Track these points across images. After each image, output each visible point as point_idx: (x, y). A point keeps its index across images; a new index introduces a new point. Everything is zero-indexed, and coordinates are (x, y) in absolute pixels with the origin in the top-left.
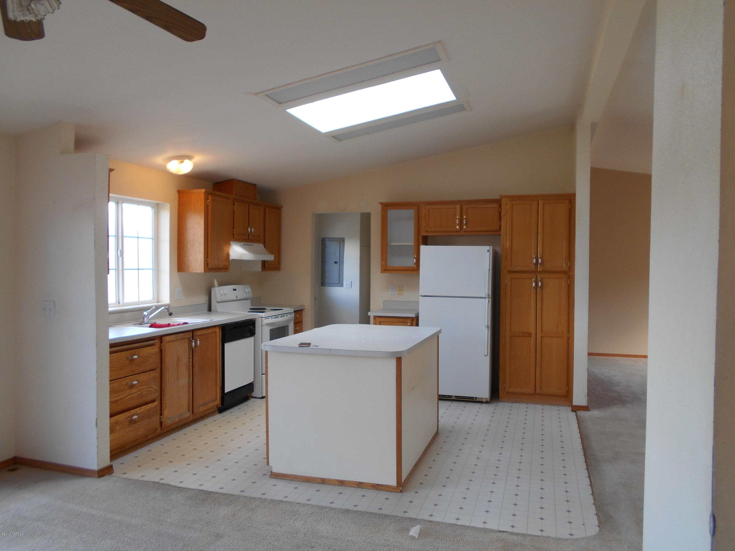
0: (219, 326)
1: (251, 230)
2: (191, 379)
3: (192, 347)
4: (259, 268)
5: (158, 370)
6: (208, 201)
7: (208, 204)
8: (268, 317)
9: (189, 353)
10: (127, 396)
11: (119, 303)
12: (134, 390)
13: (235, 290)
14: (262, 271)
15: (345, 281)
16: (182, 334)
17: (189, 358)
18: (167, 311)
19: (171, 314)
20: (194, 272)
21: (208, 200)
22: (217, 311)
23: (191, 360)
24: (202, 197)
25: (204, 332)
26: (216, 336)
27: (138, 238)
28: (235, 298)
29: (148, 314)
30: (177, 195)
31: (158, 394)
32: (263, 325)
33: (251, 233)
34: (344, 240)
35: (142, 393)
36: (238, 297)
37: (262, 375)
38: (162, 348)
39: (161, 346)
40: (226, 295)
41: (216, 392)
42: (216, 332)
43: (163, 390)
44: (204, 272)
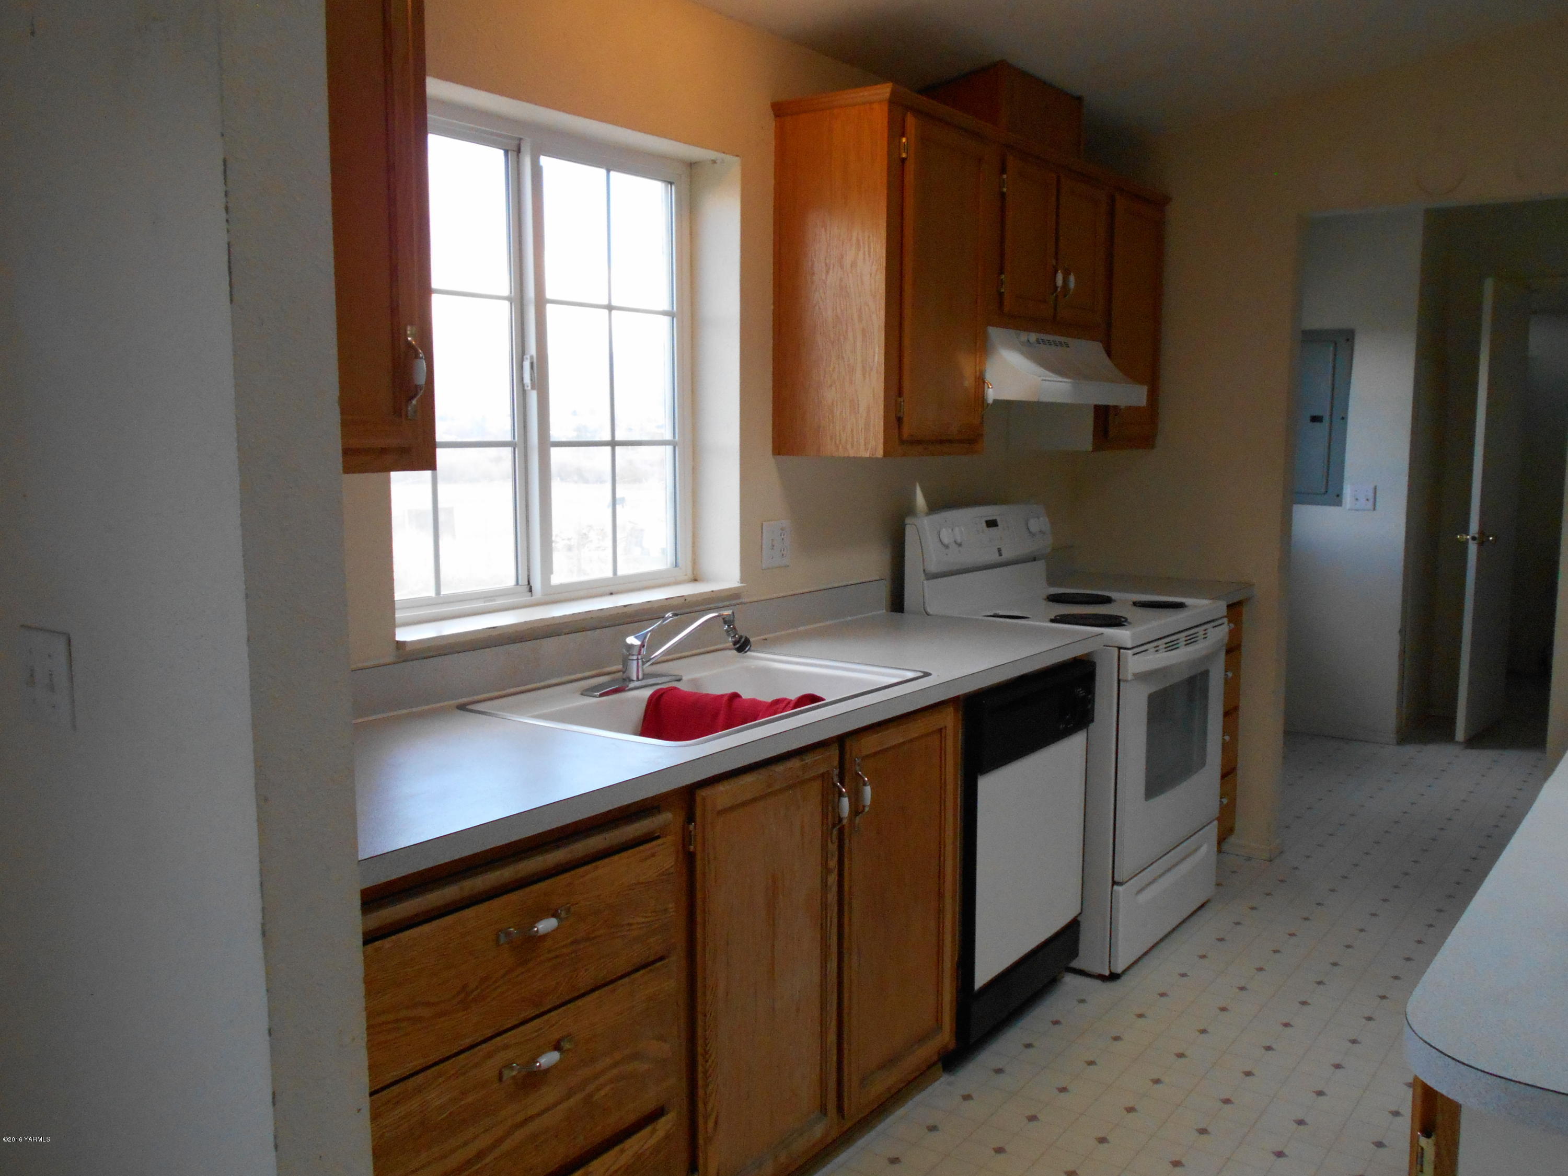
0: (954, 701)
1: (1065, 281)
2: (833, 965)
3: (840, 820)
4: (1084, 439)
5: (676, 962)
6: (904, 140)
7: (904, 155)
8: (1142, 645)
9: (824, 847)
10: (509, 1133)
11: (530, 590)
12: (549, 1094)
13: (992, 524)
14: (1094, 450)
15: (1349, 486)
16: (795, 763)
17: (826, 870)
18: (727, 631)
19: (742, 646)
20: (841, 453)
21: (903, 135)
22: (929, 610)
23: (833, 879)
24: (880, 117)
25: (893, 737)
26: (942, 750)
27: (610, 308)
28: (994, 557)
29: (642, 646)
30: (769, 123)
31: (675, 1082)
32: (1126, 681)
33: (1065, 296)
34: (1353, 338)
35: (591, 1096)
36: (1003, 552)
37: (1115, 887)
38: (692, 848)
39: (686, 839)
40: (960, 545)
41: (939, 992)
42: (940, 730)
43: (700, 1050)
44: (886, 453)
